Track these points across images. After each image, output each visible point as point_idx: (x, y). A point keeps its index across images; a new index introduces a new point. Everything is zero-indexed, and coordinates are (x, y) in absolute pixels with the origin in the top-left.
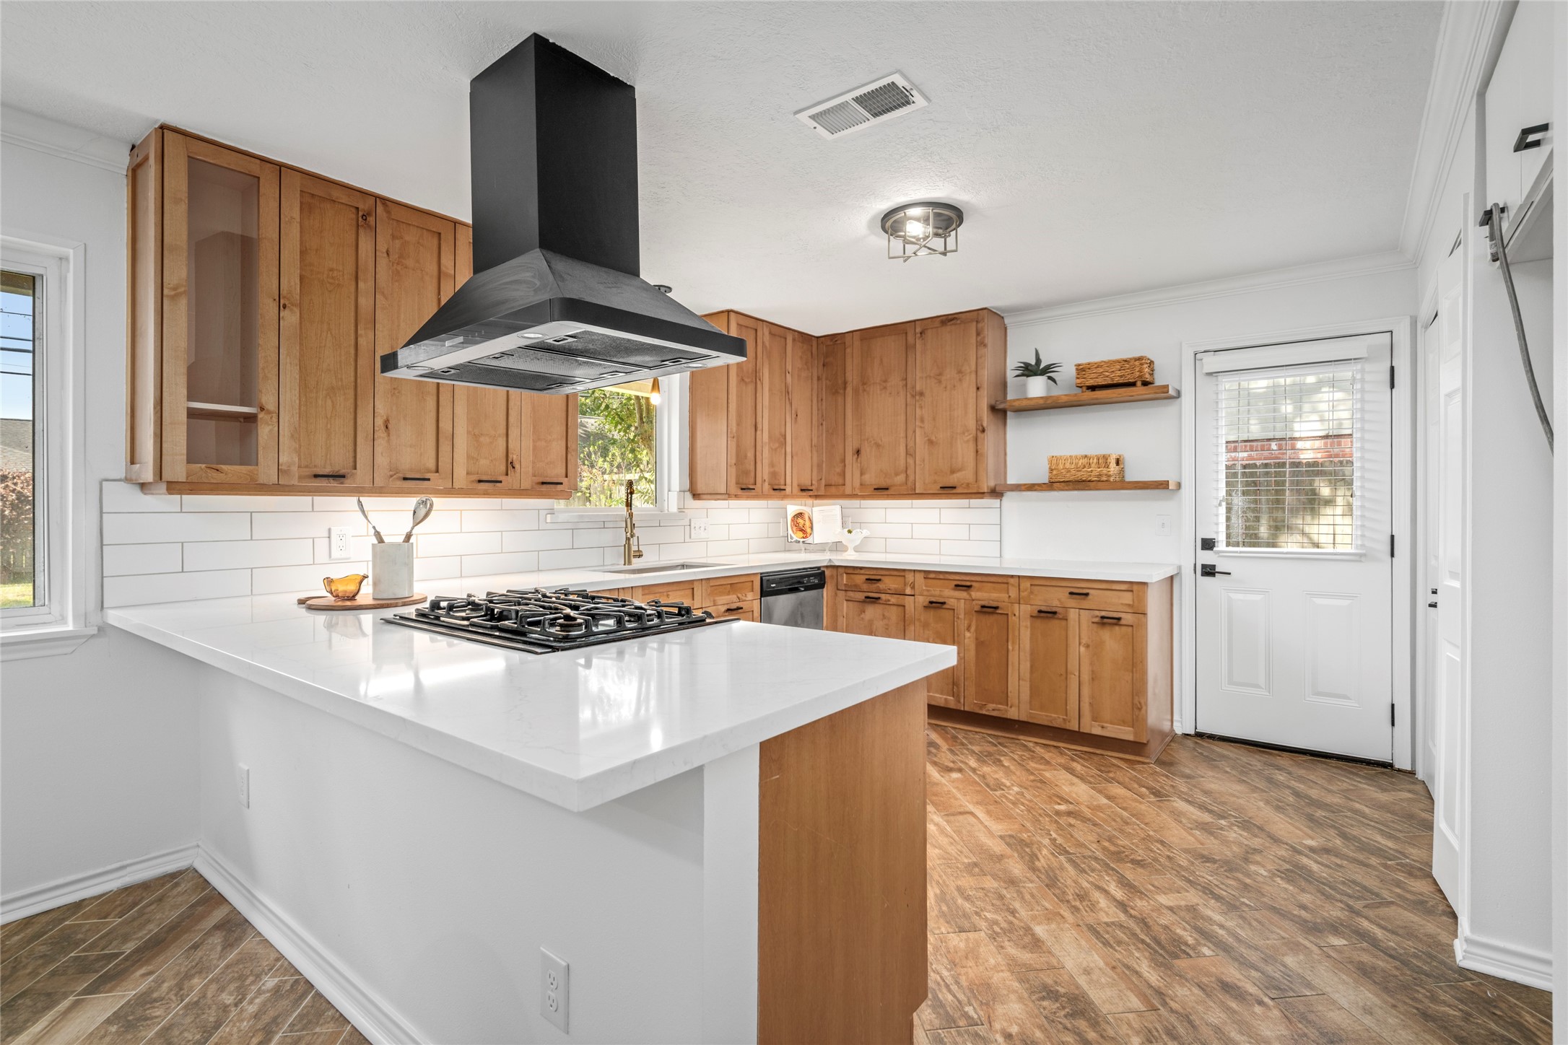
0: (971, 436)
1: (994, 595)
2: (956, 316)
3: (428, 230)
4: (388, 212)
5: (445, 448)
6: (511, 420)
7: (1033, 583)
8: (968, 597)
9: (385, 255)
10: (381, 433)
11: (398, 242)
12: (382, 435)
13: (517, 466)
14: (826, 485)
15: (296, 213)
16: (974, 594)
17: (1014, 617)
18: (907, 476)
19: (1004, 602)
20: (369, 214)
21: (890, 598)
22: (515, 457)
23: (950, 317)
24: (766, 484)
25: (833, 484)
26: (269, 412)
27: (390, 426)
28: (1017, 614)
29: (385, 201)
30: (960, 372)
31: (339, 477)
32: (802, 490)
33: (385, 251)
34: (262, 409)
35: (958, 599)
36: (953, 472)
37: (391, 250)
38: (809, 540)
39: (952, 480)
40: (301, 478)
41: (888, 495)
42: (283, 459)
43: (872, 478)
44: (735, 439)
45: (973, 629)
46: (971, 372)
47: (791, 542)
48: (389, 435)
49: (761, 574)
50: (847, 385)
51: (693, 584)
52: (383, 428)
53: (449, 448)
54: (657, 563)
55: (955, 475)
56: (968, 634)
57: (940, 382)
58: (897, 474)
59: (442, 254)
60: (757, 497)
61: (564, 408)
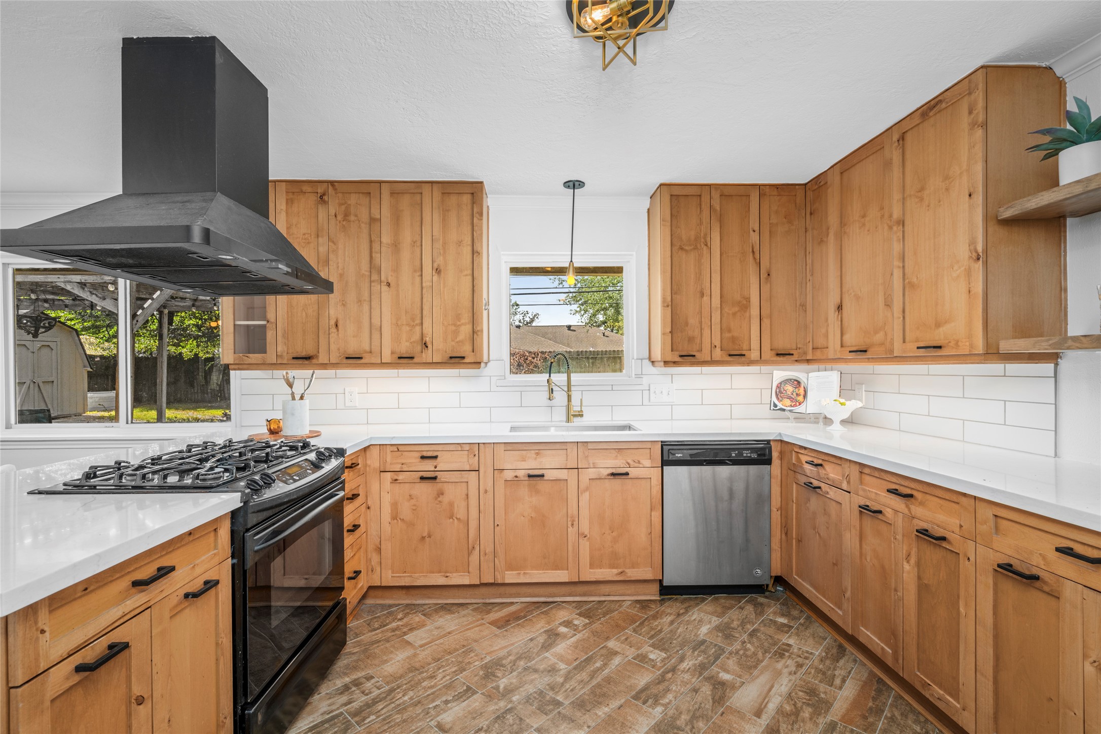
0: (963, 269)
1: (941, 517)
2: (940, 98)
3: (363, 193)
4: (335, 189)
5: (376, 336)
6: (425, 313)
7: (999, 514)
8: (906, 511)
9: (334, 217)
10: (333, 330)
11: (343, 207)
12: (334, 331)
13: (430, 346)
14: (813, 349)
15: (284, 207)
16: (917, 510)
17: (967, 562)
18: (886, 334)
19: (953, 532)
20: (324, 194)
21: (829, 490)
22: (427, 339)
23: (932, 103)
24: (718, 350)
25: (820, 346)
26: (272, 323)
27: (338, 325)
28: (972, 558)
29: (332, 183)
30: (946, 178)
31: (308, 358)
32: (778, 355)
33: (334, 214)
34: (268, 322)
35: (896, 511)
36: (938, 325)
37: (337, 213)
38: (800, 409)
39: (937, 336)
40: (288, 360)
41: (869, 358)
42: (279, 349)
43: (853, 339)
44: (669, 308)
45: (913, 560)
46: (961, 173)
47: (774, 410)
48: (338, 331)
49: (662, 442)
50: (830, 231)
51: (566, 446)
52: (334, 326)
53: (379, 336)
54: (610, 422)
55: (941, 329)
56: (907, 567)
57: (922, 199)
58: (876, 332)
59: (372, 206)
60: (751, 363)
61: (471, 299)
